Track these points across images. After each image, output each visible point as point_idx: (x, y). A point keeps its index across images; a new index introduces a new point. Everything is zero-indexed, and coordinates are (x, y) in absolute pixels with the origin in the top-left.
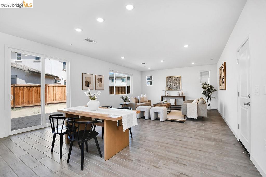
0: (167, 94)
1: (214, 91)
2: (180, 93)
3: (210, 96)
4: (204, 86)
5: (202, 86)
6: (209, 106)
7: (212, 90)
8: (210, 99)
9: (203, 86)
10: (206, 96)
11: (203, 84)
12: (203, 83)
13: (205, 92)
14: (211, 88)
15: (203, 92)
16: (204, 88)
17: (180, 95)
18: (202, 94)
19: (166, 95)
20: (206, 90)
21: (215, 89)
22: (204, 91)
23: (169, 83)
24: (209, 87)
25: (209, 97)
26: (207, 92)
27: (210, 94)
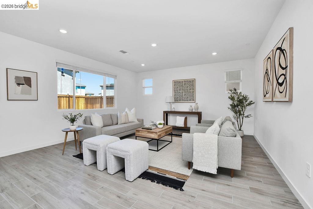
0: (172, 108)
1: (250, 104)
2: (193, 107)
3: (242, 113)
4: (233, 95)
5: (229, 95)
6: (240, 130)
7: (247, 103)
8: (243, 118)
9: (231, 96)
10: (236, 112)
11: (230, 92)
12: (231, 90)
13: (233, 107)
14: (245, 98)
15: (231, 105)
16: (232, 98)
17: (194, 111)
18: (229, 108)
19: (172, 110)
20: (236, 103)
21: (251, 102)
22: (231, 103)
23: (177, 90)
24: (241, 98)
25: (240, 114)
26: (237, 106)
27: (242, 110)
